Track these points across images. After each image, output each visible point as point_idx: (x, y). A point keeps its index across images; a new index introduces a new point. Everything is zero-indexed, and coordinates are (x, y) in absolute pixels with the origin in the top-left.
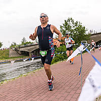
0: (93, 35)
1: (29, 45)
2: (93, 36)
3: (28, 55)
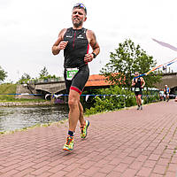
0: (166, 75)
1: (53, 81)
3: (49, 98)
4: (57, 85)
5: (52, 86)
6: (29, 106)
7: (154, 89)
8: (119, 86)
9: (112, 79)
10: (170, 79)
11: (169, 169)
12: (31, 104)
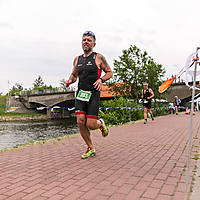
0: (176, 85)
1: (49, 92)
2: (175, 88)
3: (44, 112)
4: (54, 97)
5: (48, 98)
6: (21, 121)
7: (162, 100)
8: (125, 97)
9: (116, 89)
10: (180, 90)
11: (178, 189)
12: (24, 118)
